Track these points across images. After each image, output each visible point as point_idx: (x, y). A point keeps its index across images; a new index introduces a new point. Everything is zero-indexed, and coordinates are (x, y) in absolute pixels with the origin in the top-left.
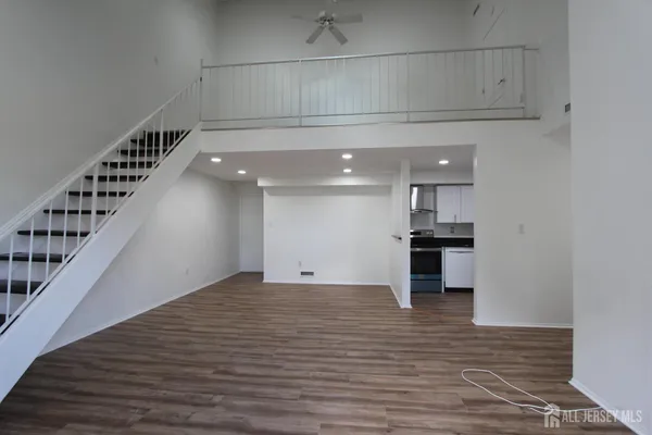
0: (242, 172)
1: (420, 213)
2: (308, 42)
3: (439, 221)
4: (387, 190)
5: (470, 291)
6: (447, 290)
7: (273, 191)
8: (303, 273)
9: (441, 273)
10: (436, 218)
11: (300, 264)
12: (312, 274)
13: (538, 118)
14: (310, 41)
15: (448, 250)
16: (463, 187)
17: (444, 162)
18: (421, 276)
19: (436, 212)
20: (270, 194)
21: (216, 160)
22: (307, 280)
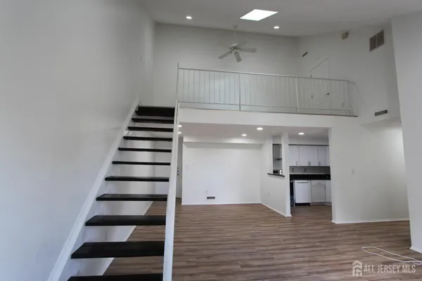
2: (219, 58)
4: (260, 147)
8: (208, 198)
11: (207, 192)
12: (214, 198)
13: (357, 116)
14: (221, 58)
17: (301, 134)
22: (211, 202)
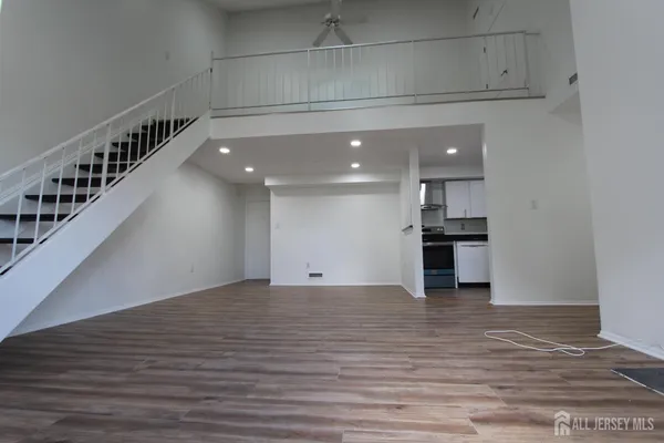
0: (249, 170)
1: (430, 209)
2: (314, 45)
3: (449, 216)
4: (395, 188)
5: (487, 286)
6: (461, 285)
7: (281, 190)
8: (311, 275)
9: (453, 268)
10: (445, 214)
11: (308, 265)
12: (320, 275)
13: (544, 97)
14: (317, 44)
15: (460, 244)
16: (472, 182)
17: (452, 151)
18: (434, 272)
19: (446, 206)
20: (277, 194)
21: (225, 150)
22: (316, 282)
